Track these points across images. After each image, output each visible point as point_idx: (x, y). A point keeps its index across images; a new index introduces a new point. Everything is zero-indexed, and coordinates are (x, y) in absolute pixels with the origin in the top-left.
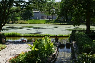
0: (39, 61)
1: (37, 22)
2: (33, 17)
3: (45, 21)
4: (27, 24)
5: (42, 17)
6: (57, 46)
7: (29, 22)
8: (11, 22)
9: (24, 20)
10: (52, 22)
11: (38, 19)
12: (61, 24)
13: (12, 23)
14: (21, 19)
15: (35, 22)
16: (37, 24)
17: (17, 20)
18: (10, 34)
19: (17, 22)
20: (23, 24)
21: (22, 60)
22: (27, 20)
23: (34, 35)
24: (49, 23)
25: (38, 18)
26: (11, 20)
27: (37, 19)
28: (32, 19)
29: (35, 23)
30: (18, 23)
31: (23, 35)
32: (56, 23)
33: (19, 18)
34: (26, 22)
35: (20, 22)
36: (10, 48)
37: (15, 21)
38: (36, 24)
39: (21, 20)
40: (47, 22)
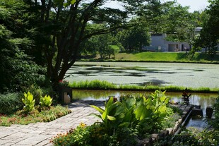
0: (115, 143)
1: (158, 56)
2: (148, 45)
3: (176, 56)
4: (135, 61)
5: (169, 45)
6: (181, 114)
7: (138, 56)
8: (98, 56)
9: (129, 52)
10: (192, 58)
11: (161, 51)
12: (214, 61)
13: (101, 60)
14: (121, 49)
15: (152, 58)
16: (157, 62)
17: (112, 52)
18: (90, 84)
19: (112, 56)
20: (126, 61)
21: (79, 141)
22: (135, 53)
23: (144, 88)
24: (184, 60)
25: (160, 48)
26: (97, 52)
27: (157, 50)
28: (146, 51)
29: (153, 60)
30: (113, 58)
31: (118, 87)
32: (201, 61)
33: (116, 48)
34: (131, 57)
35: (118, 56)
36: (77, 115)
37: (107, 53)
38: (154, 62)
39: (122, 52)
40: (182, 58)
